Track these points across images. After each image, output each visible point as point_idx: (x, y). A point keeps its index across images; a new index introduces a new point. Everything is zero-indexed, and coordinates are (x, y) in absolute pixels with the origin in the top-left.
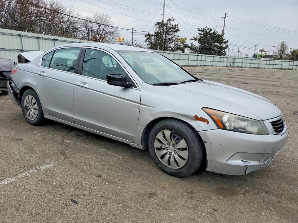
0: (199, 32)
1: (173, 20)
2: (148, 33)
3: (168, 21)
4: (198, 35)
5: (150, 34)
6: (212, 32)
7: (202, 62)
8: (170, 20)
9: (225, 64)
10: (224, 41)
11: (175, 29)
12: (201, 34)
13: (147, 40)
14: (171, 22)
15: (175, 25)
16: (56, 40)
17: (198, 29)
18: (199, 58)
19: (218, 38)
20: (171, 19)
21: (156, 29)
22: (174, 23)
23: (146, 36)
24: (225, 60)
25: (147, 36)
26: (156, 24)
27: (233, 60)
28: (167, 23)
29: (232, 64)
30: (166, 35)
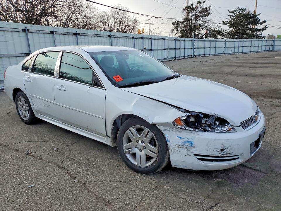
0: (230, 14)
1: (204, 2)
2: (175, 20)
3: (198, 4)
4: (229, 18)
5: (178, 21)
6: (246, 13)
7: (240, 48)
8: (199, 2)
9: (263, 49)
10: (260, 22)
11: (206, 12)
12: (233, 16)
13: (175, 28)
14: (201, 4)
15: (206, 8)
16: (79, 34)
17: (228, 11)
18: (237, 44)
19: (253, 19)
20: (201, 1)
21: (184, 14)
22: (204, 6)
23: (173, 24)
24: (264, 43)
25: (175, 23)
26: (184, 9)
27: (272, 43)
28: (197, 7)
29: (271, 48)
30: (195, 20)
